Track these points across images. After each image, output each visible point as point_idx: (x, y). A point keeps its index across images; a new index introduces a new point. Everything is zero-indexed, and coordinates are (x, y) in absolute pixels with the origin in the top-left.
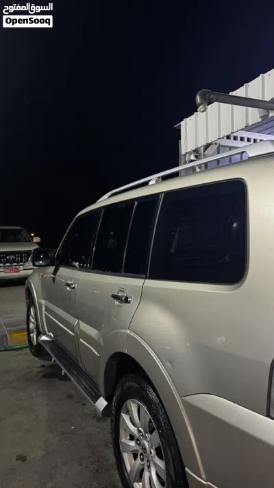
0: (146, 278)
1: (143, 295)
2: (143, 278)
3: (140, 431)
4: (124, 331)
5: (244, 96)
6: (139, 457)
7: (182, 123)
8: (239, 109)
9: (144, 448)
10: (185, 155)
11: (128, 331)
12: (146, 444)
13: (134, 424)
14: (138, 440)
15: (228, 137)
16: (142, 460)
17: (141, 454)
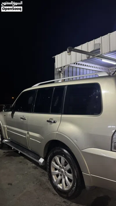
0: (62, 114)
1: (61, 120)
2: (61, 114)
3: (60, 167)
4: (55, 132)
5: (81, 49)
6: (60, 175)
7: (56, 56)
8: (79, 54)
9: (62, 172)
10: (57, 69)
11: (57, 132)
12: (63, 170)
13: (58, 165)
14: (59, 170)
15: (74, 63)
16: (61, 176)
17: (61, 174)
